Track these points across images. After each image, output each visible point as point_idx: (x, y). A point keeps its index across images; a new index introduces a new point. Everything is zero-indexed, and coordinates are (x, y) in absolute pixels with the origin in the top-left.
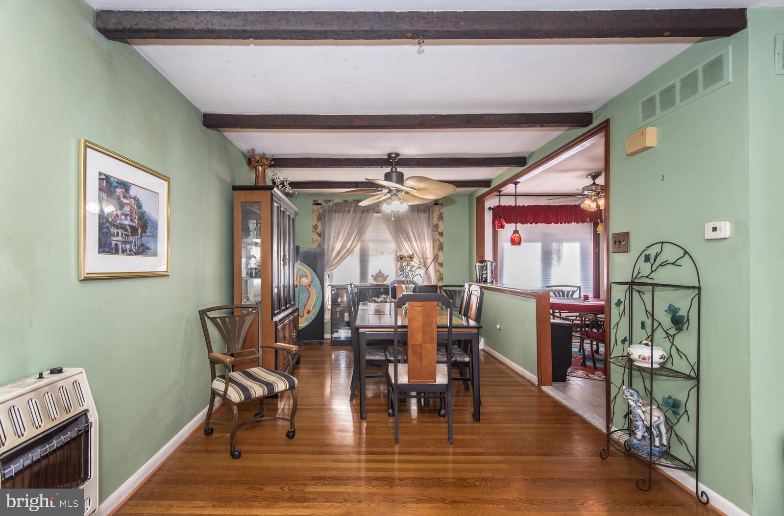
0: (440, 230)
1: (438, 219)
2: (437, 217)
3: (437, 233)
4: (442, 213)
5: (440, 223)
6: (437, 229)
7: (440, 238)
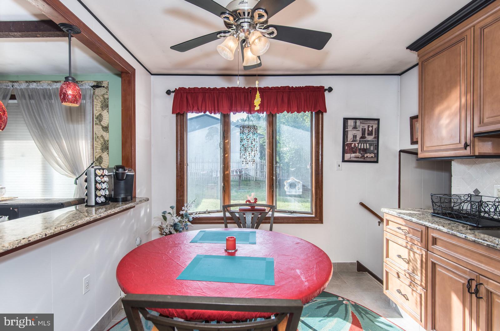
0: (104, 123)
1: (102, 108)
2: (99, 105)
3: (100, 127)
4: (108, 99)
5: (105, 113)
6: (100, 121)
7: (104, 134)
